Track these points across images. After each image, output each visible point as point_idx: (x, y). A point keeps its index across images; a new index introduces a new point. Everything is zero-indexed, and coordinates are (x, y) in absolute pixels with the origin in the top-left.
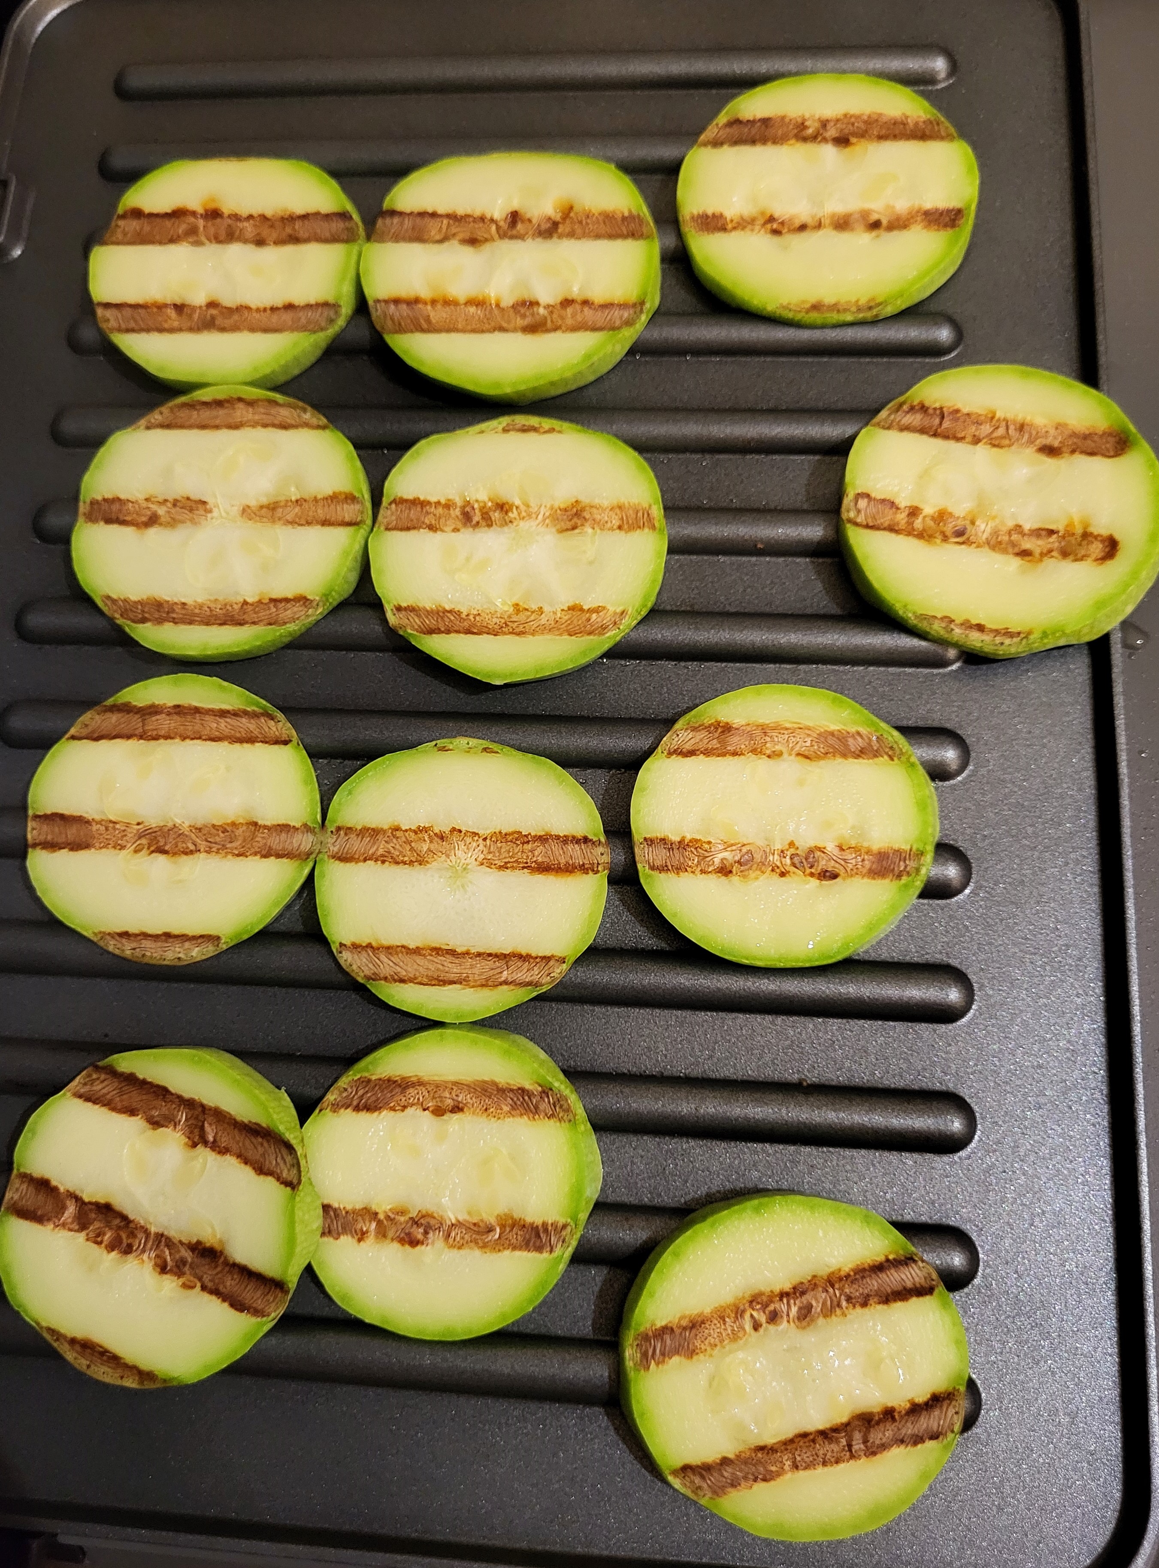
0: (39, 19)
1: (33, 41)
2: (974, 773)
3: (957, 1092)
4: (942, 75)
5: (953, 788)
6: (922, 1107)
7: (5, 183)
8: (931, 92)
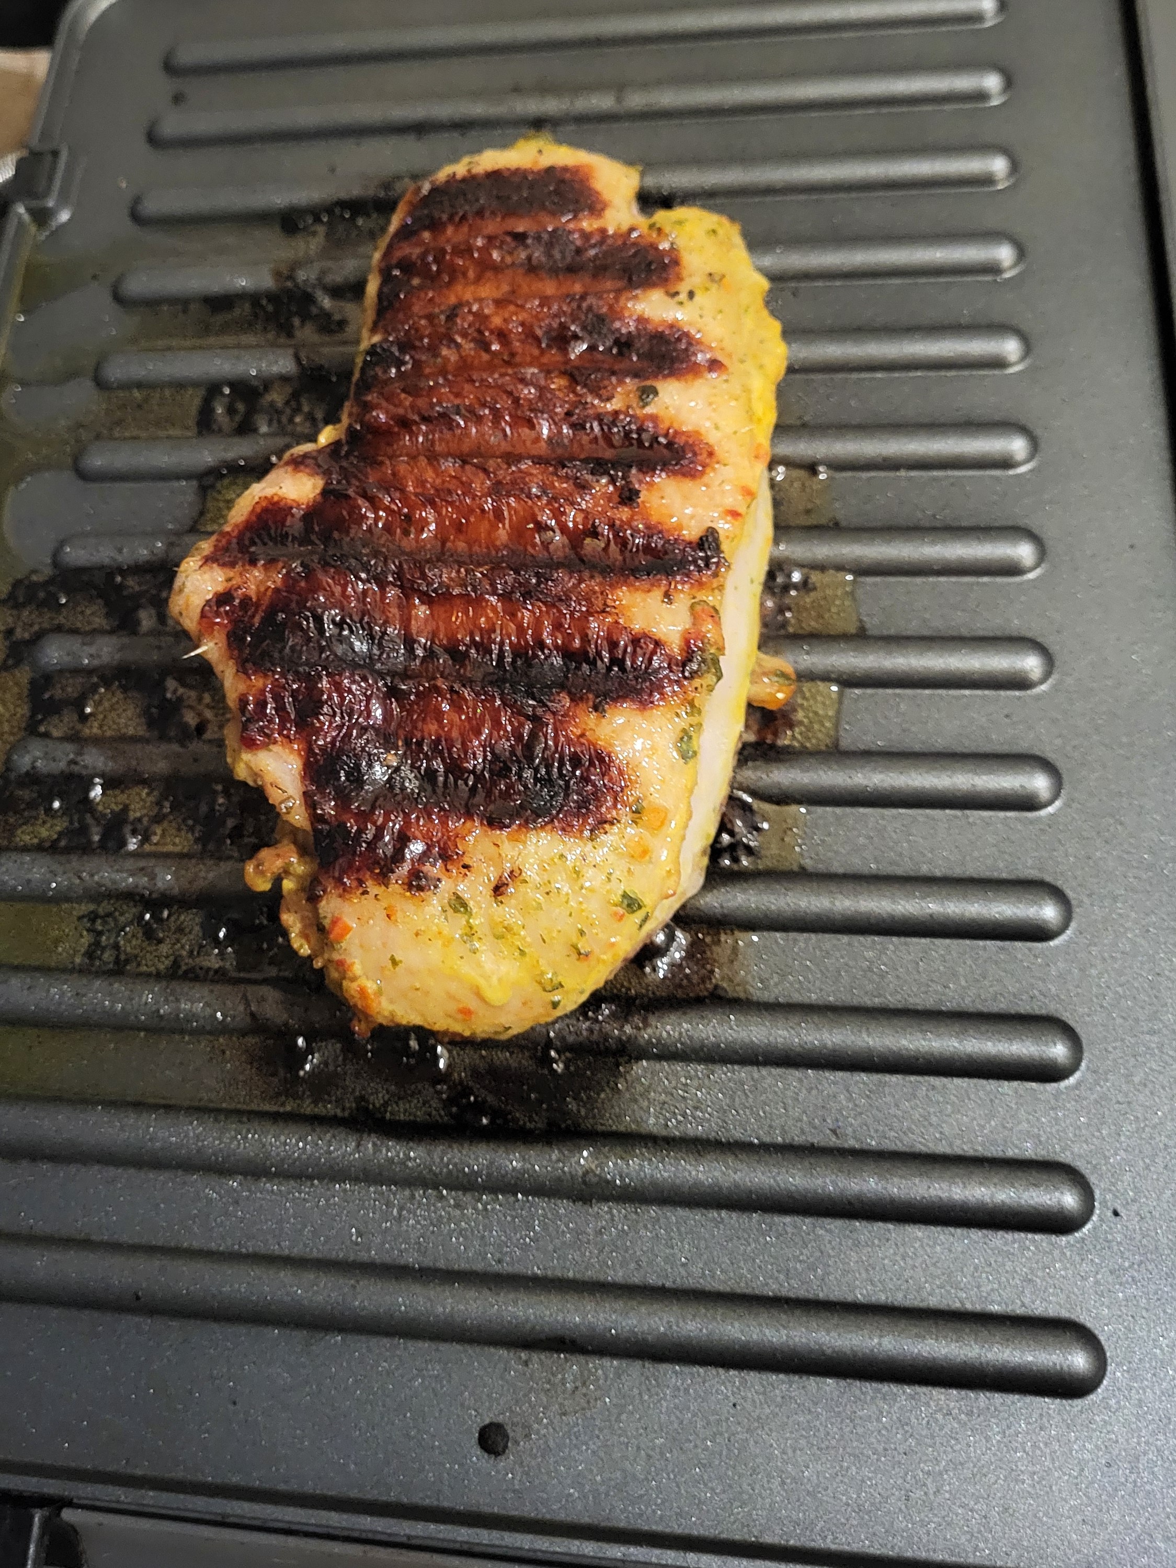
1: (86, 28)
2: (1060, 682)
3: (1058, 1015)
4: (990, 12)
5: (1038, 698)
7: (55, 154)
8: (979, 30)
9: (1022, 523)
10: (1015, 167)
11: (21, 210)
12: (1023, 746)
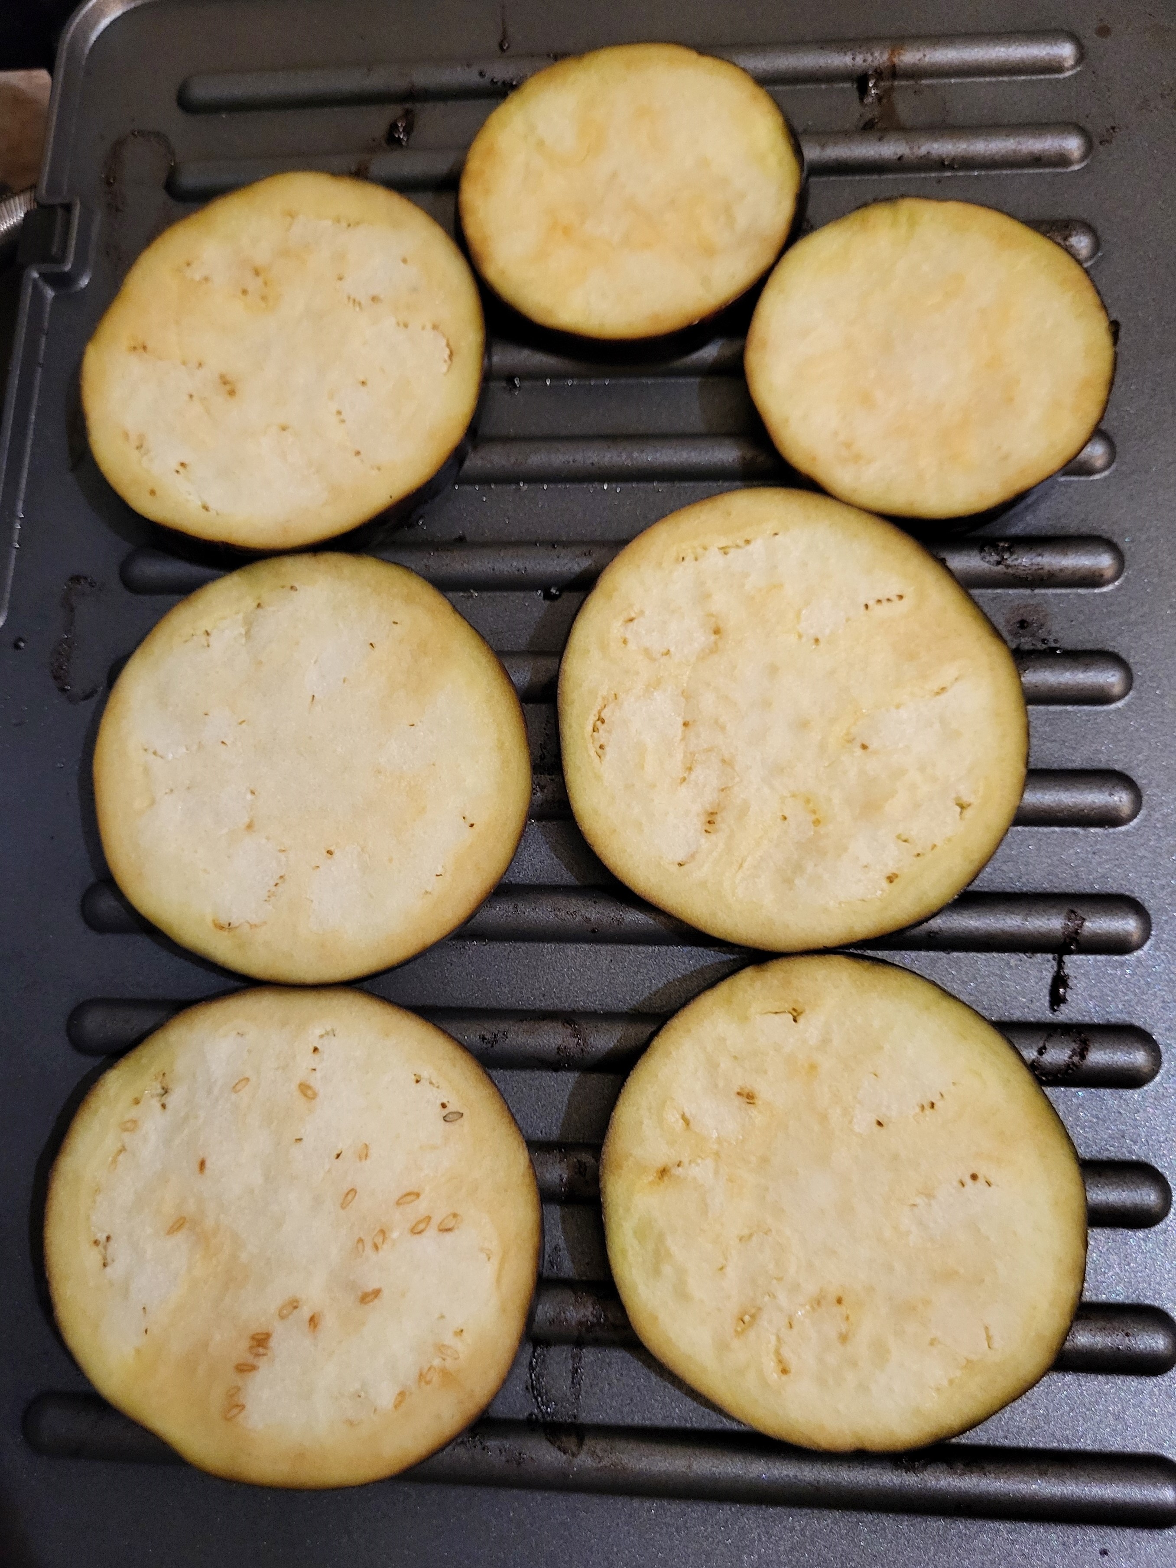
0: (92, 27)
1: (87, 51)
2: (1146, 819)
3: (1148, 1161)
4: (1070, 62)
5: (1127, 834)
6: (1114, 1180)
7: (68, 208)
8: (1058, 81)
9: (1110, 646)
11: (35, 275)
12: (1113, 887)
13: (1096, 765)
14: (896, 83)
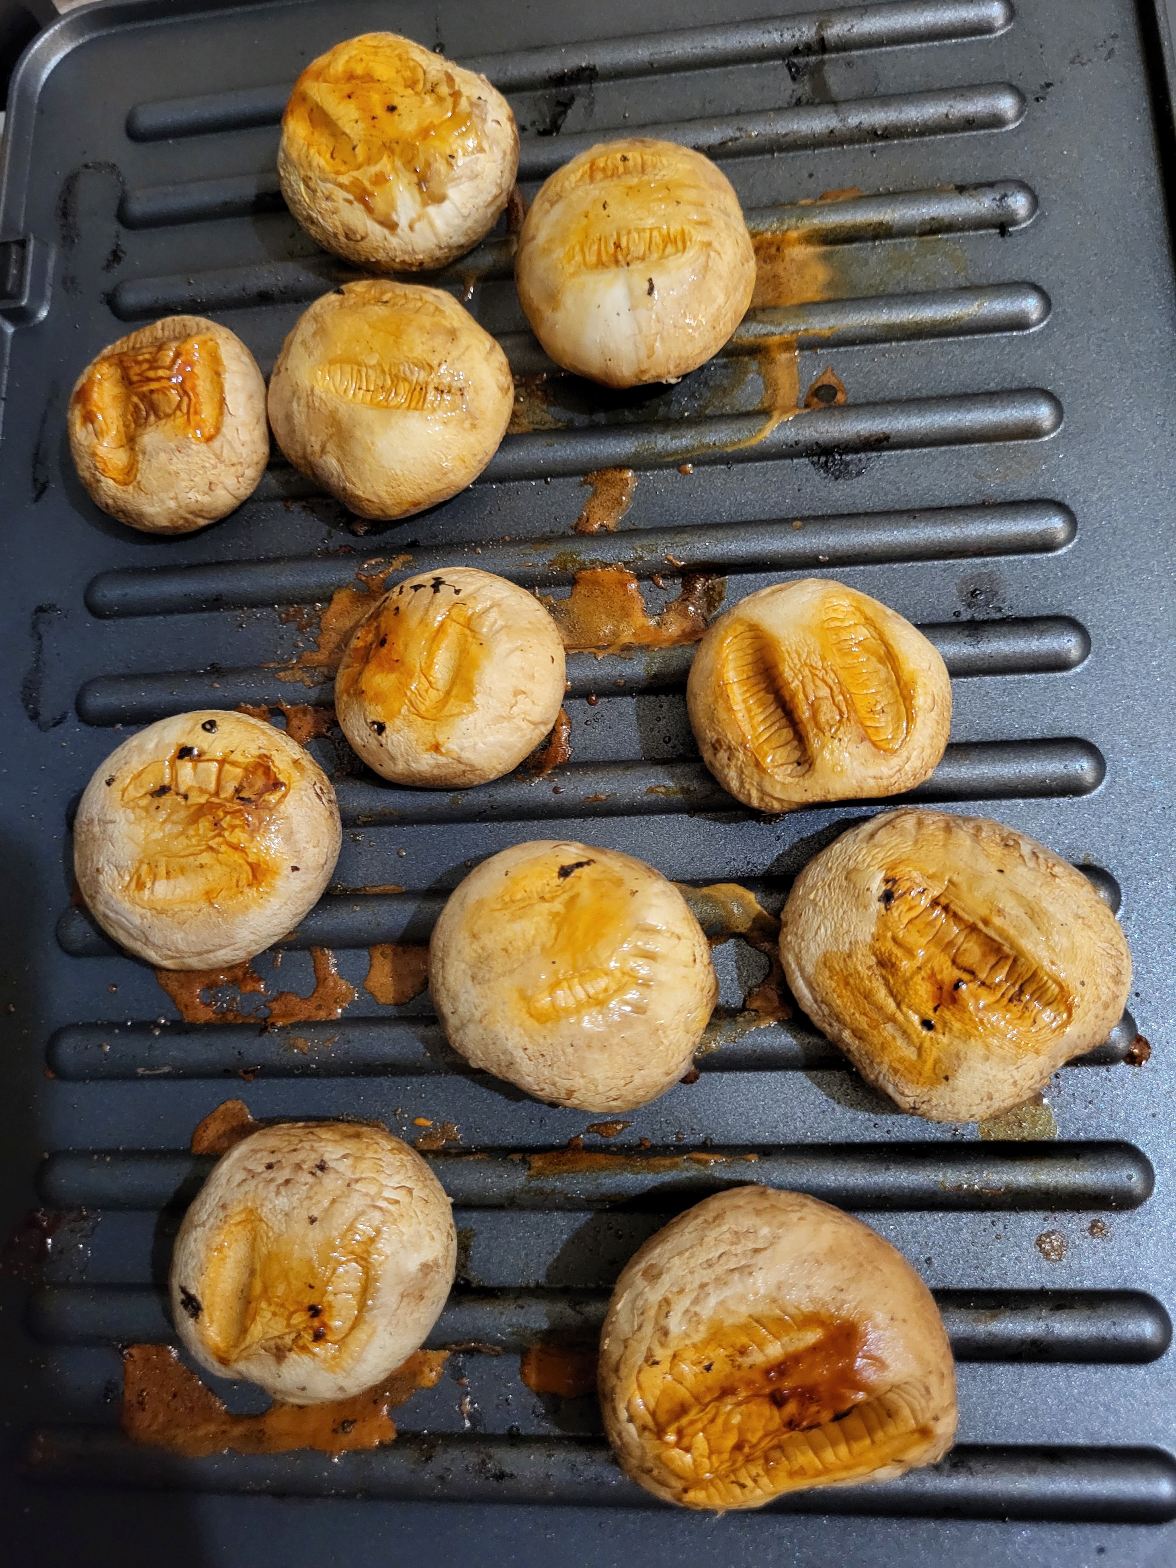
0: (42, 67)
1: (39, 90)
2: (1111, 785)
3: (1127, 1140)
4: (1000, 21)
5: (1090, 803)
6: (1092, 1161)
8: (989, 41)
9: (1067, 611)
10: (1035, 203)
13: (1057, 733)
14: (826, 56)
